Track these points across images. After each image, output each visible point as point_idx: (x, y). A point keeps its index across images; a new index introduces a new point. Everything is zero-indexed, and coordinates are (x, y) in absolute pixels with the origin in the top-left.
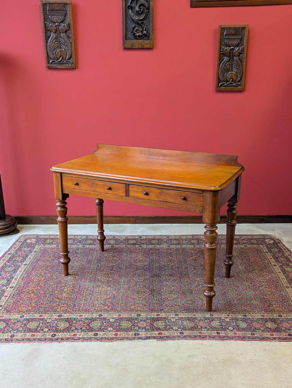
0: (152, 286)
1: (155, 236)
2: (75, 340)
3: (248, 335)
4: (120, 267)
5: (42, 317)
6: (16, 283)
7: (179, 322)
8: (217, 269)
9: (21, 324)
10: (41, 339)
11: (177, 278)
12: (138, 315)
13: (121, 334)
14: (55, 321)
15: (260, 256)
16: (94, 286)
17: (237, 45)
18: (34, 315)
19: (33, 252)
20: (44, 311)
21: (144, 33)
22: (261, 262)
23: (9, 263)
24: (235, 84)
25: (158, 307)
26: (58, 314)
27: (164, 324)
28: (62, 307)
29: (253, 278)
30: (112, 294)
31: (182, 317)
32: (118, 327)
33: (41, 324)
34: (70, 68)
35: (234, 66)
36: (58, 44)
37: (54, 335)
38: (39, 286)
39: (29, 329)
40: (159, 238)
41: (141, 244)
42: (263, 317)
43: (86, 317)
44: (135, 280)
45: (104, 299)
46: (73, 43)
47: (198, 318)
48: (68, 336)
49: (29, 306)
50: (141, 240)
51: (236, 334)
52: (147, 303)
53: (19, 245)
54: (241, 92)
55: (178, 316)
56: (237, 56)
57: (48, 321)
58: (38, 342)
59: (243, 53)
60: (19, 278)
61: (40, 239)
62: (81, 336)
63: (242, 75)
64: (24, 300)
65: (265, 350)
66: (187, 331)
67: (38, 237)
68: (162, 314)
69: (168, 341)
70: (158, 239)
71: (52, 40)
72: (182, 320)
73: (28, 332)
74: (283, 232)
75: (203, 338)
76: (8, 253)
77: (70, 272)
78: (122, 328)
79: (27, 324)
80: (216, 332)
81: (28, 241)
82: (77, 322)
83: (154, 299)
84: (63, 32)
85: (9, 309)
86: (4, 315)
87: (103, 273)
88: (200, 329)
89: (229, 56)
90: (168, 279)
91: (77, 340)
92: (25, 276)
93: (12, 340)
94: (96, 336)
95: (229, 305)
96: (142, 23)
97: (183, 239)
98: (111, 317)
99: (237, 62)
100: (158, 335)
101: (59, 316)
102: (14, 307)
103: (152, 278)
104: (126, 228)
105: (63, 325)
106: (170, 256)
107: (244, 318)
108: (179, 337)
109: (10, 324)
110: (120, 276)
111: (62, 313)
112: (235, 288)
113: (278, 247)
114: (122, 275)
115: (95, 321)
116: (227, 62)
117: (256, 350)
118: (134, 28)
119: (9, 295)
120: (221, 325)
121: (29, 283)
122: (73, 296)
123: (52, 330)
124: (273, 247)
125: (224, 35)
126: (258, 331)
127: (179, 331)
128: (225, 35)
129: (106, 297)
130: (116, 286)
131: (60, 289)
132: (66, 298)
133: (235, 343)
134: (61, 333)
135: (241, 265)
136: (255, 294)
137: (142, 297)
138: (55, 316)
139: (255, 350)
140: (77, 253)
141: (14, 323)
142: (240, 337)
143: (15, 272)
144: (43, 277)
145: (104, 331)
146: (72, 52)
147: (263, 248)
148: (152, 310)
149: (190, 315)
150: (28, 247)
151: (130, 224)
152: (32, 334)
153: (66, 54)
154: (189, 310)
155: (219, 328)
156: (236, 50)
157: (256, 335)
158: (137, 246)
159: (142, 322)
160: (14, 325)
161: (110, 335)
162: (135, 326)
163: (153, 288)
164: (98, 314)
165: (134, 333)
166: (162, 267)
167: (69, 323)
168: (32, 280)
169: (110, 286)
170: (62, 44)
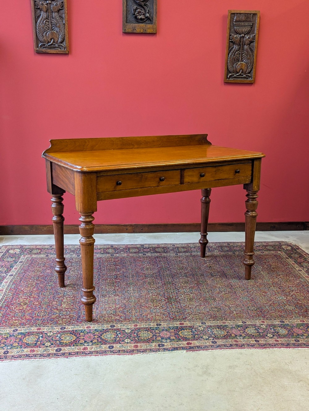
0: (167, 294)
1: (159, 244)
2: (86, 354)
3: (292, 342)
4: (125, 276)
5: (40, 331)
6: (3, 295)
7: (208, 331)
8: (237, 275)
9: (16, 339)
10: (43, 354)
11: (195, 285)
12: (158, 324)
13: (143, 346)
14: (58, 334)
15: (281, 262)
16: (98, 295)
17: (248, 32)
18: (31, 328)
19: (18, 263)
20: (42, 324)
21: (146, 16)
22: (284, 267)
24: (245, 76)
25: (179, 315)
26: (60, 326)
27: (190, 333)
28: (64, 318)
29: (280, 283)
30: (123, 303)
31: (210, 325)
32: (136, 338)
33: (41, 337)
34: (62, 53)
35: (243, 56)
36: (49, 24)
37: (59, 350)
38: (31, 297)
39: (27, 344)
40: (163, 246)
41: (145, 252)
42: (303, 323)
43: (96, 328)
44: (146, 288)
45: (113, 309)
46: (67, 25)
47: (229, 326)
48: (77, 350)
49: (22, 319)
50: (144, 248)
51: (277, 341)
52: (166, 312)
53: (1, 255)
54: (251, 85)
55: (205, 324)
56: (247, 45)
57: (48, 334)
58: (40, 358)
59: (254, 42)
60: (5, 289)
61: (25, 249)
62: (93, 350)
63: (253, 65)
64: (15, 312)
66: (221, 340)
68: (186, 322)
69: (200, 351)
70: (163, 248)
71: (42, 20)
72: (211, 328)
73: (25, 348)
74: (297, 238)
75: (242, 346)
77: (67, 282)
78: (141, 339)
79: (23, 339)
80: (254, 340)
81: (11, 252)
82: (85, 334)
83: (173, 308)
84: (55, 12)
87: (107, 282)
88: (234, 337)
89: (239, 45)
90: (184, 286)
91: (89, 354)
92: (13, 287)
93: (6, 358)
94: (112, 348)
95: (261, 311)
96: (145, 5)
97: (191, 247)
98: (125, 327)
99: (248, 52)
100: (187, 346)
101: (61, 329)
102: (4, 320)
103: (166, 286)
104: (124, 237)
105: (68, 338)
106: (181, 264)
107: (282, 324)
108: (212, 346)
110: (127, 285)
111: (65, 325)
112: (263, 294)
113: (296, 253)
114: (129, 283)
115: (107, 333)
117: (306, 358)
118: (135, 10)
120: (257, 332)
121: (18, 294)
122: (76, 306)
123: (56, 345)
124: (293, 253)
126: (302, 337)
127: (210, 340)
128: (235, 22)
129: (115, 306)
130: (125, 295)
131: (57, 299)
132: (67, 309)
133: (279, 351)
134: (67, 347)
135: (262, 271)
136: (287, 299)
137: (159, 306)
138: (57, 329)
139: (304, 357)
140: (72, 263)
141: (6, 339)
142: (283, 344)
144: (34, 287)
145: (120, 343)
146: (65, 34)
147: (282, 254)
148: (173, 318)
149: (219, 323)
150: (11, 257)
151: (127, 234)
152: (32, 350)
153: (58, 37)
154: (216, 318)
155: (256, 335)
156: (246, 38)
157: (300, 341)
158: (140, 254)
159: (164, 332)
160: (6, 340)
161: (128, 347)
162: (157, 337)
163: (168, 296)
164: (109, 325)
165: (158, 344)
166: (174, 275)
167: (75, 336)
168: (22, 291)
169: (118, 295)
170: (54, 25)
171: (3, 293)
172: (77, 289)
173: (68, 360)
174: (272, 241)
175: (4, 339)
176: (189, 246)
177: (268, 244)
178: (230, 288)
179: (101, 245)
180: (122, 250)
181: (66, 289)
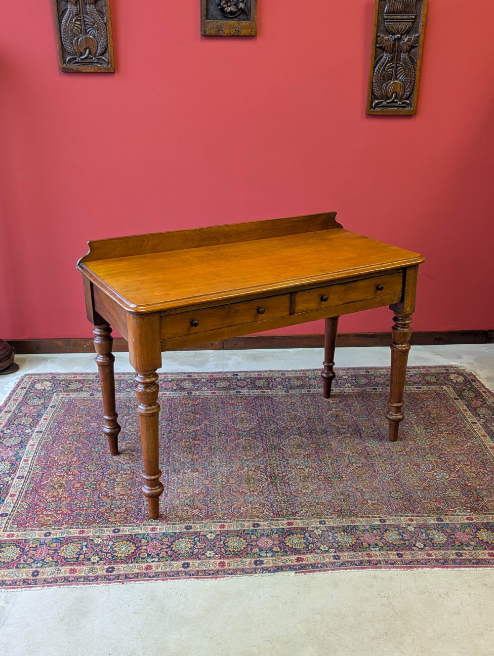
0: (270, 468)
1: (261, 372)
2: (150, 577)
3: (452, 557)
4: (209, 434)
6: (28, 469)
7: (329, 536)
8: (378, 432)
9: (49, 550)
10: (89, 577)
11: (312, 451)
12: (255, 524)
13: (232, 563)
14: (109, 540)
15: (446, 407)
16: (168, 471)
17: (407, 31)
18: (70, 530)
19: (49, 408)
20: (86, 522)
21: (239, 8)
22: (450, 417)
23: (9, 429)
24: (401, 103)
25: (287, 507)
26: (112, 527)
27: (302, 540)
28: (118, 513)
29: (442, 447)
30: (204, 485)
31: (333, 525)
32: (223, 550)
33: (84, 547)
34: (104, 71)
35: (399, 70)
36: (81, 25)
37: (110, 570)
38: (70, 473)
39: (65, 559)
40: (267, 376)
41: (239, 387)
42: (471, 522)
43: (164, 531)
44: (239, 457)
45: (189, 495)
46: (110, 25)
47: (360, 527)
48: (137, 571)
49: (57, 514)
50: (238, 380)
51: (430, 555)
52: (268, 501)
53: (23, 394)
54: (411, 118)
55: (325, 524)
56: (406, 52)
57: (96, 542)
58: (84, 584)
59: (416, 46)
60: (31, 459)
61: (58, 382)
62: (160, 570)
63: (414, 86)
64: (46, 502)
65: (486, 585)
66: (346, 553)
67: (55, 377)
68: (296, 521)
69: (315, 573)
70: (267, 379)
71: (69, 17)
72: (333, 531)
73: (63, 565)
74: (476, 360)
75: (376, 564)
76: (4, 411)
77: (121, 445)
78: (230, 551)
79: (60, 550)
80: (395, 553)
81: (38, 386)
82: (148, 542)
83: (279, 494)
84: (91, 4)
85: (21, 519)
86: (14, 533)
87: (181, 445)
88: (366, 548)
89: (392, 52)
90: (296, 454)
91: (154, 577)
92: (42, 454)
93: (35, 582)
94: (187, 568)
95: (410, 500)
97: (310, 377)
98: (207, 530)
99: (406, 63)
100: (297, 563)
101: (114, 532)
102: (30, 516)
103: (269, 453)
104: (208, 358)
105: (124, 549)
106: (293, 410)
107: (438, 524)
108: (332, 565)
109: (27, 549)
110: (211, 451)
111: (119, 524)
112: (415, 467)
113: (472, 389)
114: (215, 448)
115: (180, 540)
116: (388, 63)
117: (470, 586)
119: (17, 494)
120: (401, 539)
121: (50, 467)
122: (135, 491)
123: (106, 560)
124: (465, 389)
125: (384, 13)
126: (467, 548)
127: (331, 553)
128: (386, 13)
129: (193, 491)
130: (207, 470)
131: (108, 478)
132: (123, 495)
133: (432, 573)
134: (123, 565)
135: (416, 423)
136: (449, 478)
137: (257, 490)
138: (108, 532)
139: (468, 584)
141: (35, 549)
142: (438, 561)
143: (22, 447)
144: (74, 455)
145: (199, 559)
146: (107, 41)
147: (448, 391)
148: (278, 514)
149: (345, 522)
150: (38, 397)
151: (213, 351)
152: (72, 569)
153: (96, 45)
154: (341, 513)
155: (399, 544)
156: (404, 41)
157: (464, 555)
158: (231, 392)
159: (263, 538)
160: (34, 551)
161: (211, 566)
162: (252, 547)
163: (272, 472)
164: (184, 526)
165: (254, 559)
166: (282, 431)
167: (134, 545)
168: (56, 461)
169: (198, 471)
170: (90, 26)
171: (29, 466)
172: (136, 458)
173: (124, 588)
174: (435, 364)
175: (32, 549)
176: (307, 375)
177: (429, 371)
178: (366, 457)
179: (173, 374)
180: (204, 385)
181: (120, 459)
